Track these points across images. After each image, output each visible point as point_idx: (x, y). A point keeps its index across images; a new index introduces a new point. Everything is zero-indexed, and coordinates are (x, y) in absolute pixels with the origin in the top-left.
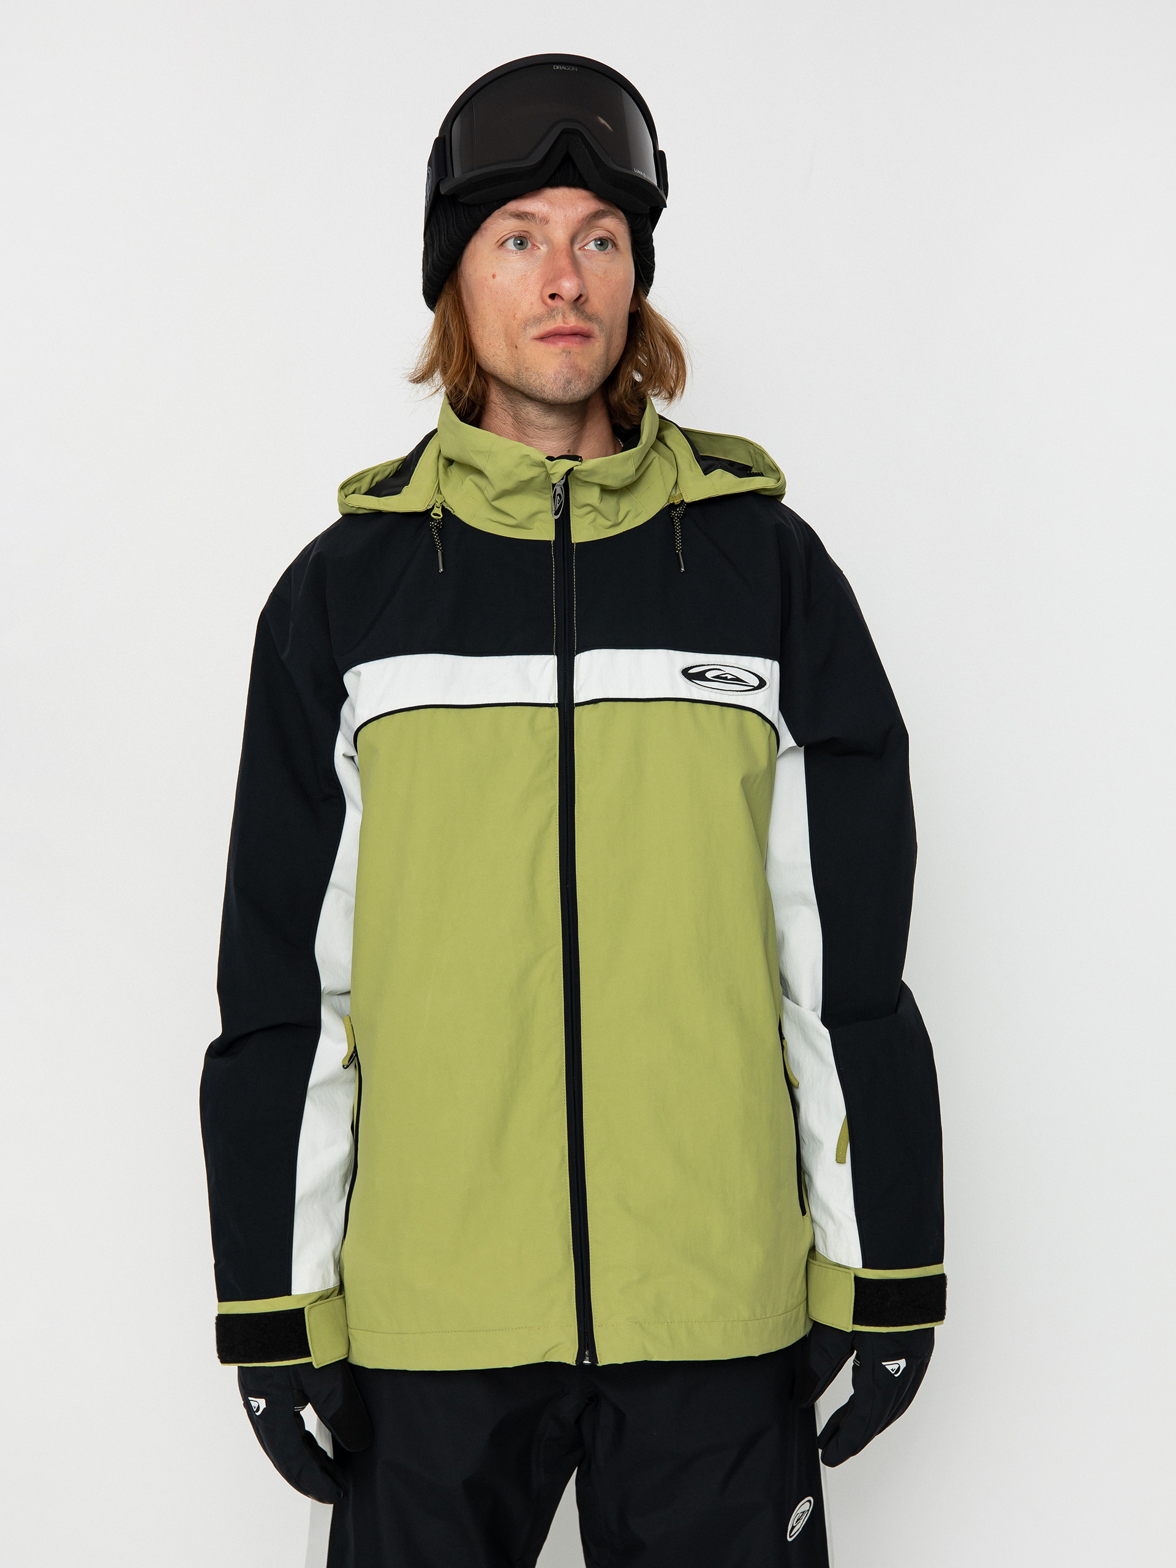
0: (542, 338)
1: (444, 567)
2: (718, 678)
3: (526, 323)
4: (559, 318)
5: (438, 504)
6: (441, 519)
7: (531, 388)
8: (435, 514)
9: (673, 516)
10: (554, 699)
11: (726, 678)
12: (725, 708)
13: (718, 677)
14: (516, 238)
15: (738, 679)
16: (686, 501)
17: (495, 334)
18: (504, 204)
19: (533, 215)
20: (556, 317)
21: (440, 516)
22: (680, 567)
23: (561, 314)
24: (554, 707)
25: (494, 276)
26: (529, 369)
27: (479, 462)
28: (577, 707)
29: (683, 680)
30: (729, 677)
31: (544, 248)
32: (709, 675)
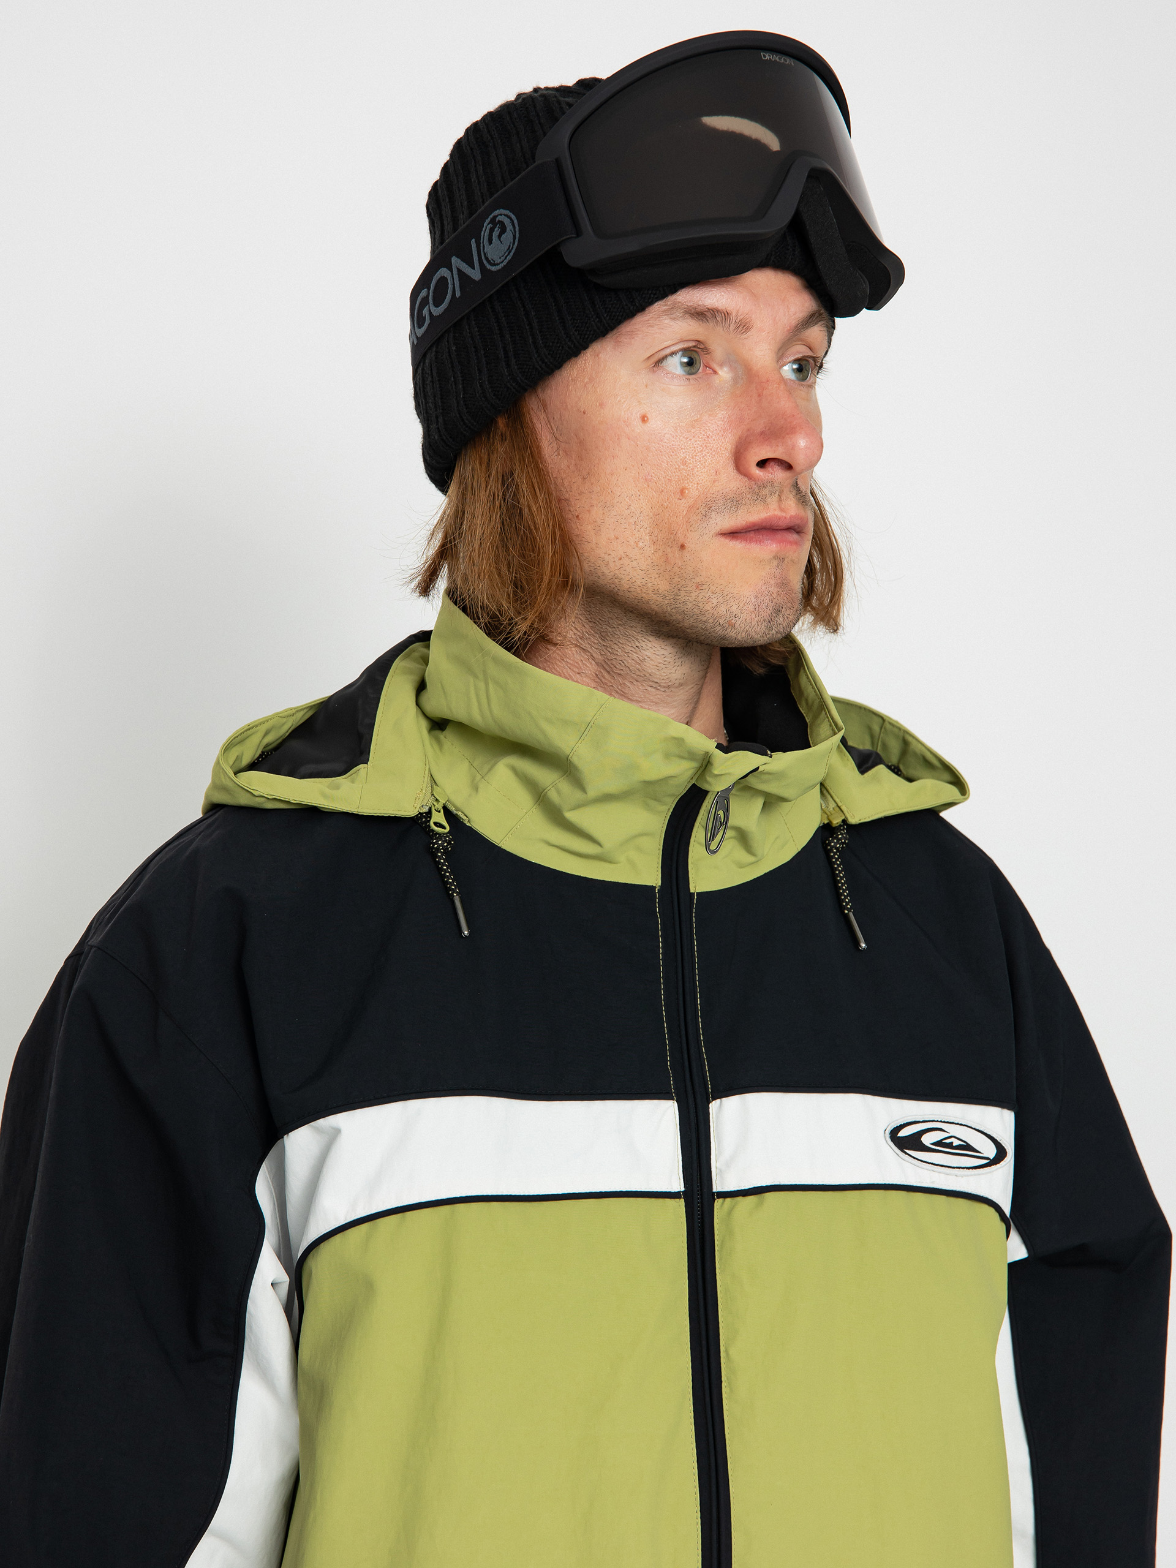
0: (733, 534)
1: (469, 927)
2: (938, 1146)
3: (707, 507)
4: (773, 501)
5: (439, 806)
6: (448, 833)
7: (704, 619)
8: (435, 824)
9: (832, 847)
10: (678, 1185)
11: (950, 1145)
12: (952, 1200)
13: (939, 1143)
14: (686, 351)
15: (967, 1147)
16: (853, 820)
17: (632, 520)
18: (674, 289)
19: (726, 315)
20: (769, 500)
21: (444, 828)
22: (858, 944)
23: (777, 495)
24: (680, 1198)
25: (644, 419)
26: (704, 587)
27: (563, 740)
28: (721, 1200)
29: (890, 1150)
30: (956, 1143)
31: (724, 374)
32: (927, 1140)
